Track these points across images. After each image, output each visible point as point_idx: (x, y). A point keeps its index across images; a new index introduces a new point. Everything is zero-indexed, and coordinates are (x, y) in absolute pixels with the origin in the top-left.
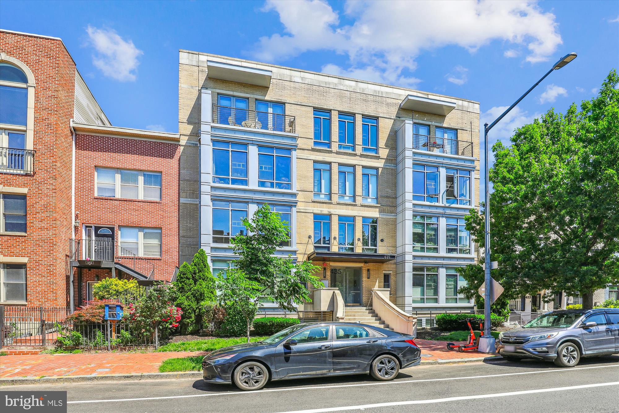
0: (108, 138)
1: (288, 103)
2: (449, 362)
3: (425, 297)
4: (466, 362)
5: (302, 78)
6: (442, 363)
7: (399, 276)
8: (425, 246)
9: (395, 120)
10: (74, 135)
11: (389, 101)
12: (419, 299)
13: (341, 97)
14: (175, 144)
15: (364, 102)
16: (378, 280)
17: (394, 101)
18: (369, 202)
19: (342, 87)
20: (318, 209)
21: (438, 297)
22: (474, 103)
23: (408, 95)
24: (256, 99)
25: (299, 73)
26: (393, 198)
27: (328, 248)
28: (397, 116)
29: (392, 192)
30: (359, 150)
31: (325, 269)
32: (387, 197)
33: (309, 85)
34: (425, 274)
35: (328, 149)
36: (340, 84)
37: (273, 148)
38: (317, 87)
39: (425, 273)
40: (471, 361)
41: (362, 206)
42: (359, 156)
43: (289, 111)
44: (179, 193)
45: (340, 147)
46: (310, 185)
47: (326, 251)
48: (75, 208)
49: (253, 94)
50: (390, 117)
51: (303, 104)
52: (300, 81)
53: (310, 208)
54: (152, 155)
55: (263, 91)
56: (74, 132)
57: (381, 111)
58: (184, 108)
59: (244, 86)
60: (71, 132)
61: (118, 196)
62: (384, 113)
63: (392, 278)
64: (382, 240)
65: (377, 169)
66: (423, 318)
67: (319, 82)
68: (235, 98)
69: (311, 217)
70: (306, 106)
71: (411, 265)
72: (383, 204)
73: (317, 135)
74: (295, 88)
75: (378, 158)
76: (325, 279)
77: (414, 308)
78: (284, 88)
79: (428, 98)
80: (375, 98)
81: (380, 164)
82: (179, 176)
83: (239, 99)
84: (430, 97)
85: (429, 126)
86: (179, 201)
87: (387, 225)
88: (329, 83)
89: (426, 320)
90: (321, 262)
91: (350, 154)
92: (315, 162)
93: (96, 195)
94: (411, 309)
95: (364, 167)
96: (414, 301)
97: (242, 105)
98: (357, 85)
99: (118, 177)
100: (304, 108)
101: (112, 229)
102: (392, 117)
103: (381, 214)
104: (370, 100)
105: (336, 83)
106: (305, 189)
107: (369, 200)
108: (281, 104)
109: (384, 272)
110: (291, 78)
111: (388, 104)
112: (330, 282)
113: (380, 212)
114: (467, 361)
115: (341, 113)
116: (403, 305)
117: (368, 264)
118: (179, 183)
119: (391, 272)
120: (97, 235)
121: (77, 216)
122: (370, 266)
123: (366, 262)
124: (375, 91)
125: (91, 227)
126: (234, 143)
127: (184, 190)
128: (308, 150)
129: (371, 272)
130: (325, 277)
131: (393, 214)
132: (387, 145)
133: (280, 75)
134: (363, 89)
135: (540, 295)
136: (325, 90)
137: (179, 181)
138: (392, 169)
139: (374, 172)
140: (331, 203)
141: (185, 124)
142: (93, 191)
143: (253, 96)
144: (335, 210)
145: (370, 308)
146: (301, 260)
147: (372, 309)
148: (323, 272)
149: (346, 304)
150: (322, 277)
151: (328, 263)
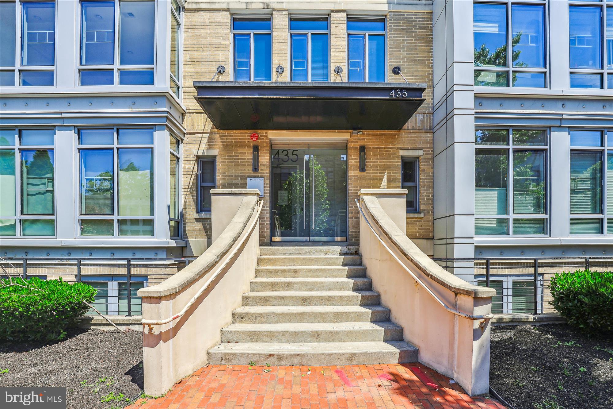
3: (512, 216)
7: (441, 160)
8: (511, 69)
12: (494, 224)
16: (386, 176)
21: (548, 216)
31: (256, 149)
34: (511, 151)
39: (511, 147)
64: (396, 70)
66: (504, 279)
69: (226, 20)
71: (471, 122)
76: (256, 174)
77: (479, 249)
87: (409, 31)
89: (515, 283)
90: (247, 131)
94: (470, 253)
96: (479, 230)
103: (394, 3)
109: (402, 153)
112: (269, 181)
116: (449, 241)
117: (360, 134)
119: (419, 153)
122: (367, 137)
123: (355, 128)
129: (370, 155)
130: (256, 169)
145: (353, 248)
146: (200, 129)
147: (357, 253)
148: (251, 156)
149: (312, 238)
150: (249, 169)
151: (264, 132)
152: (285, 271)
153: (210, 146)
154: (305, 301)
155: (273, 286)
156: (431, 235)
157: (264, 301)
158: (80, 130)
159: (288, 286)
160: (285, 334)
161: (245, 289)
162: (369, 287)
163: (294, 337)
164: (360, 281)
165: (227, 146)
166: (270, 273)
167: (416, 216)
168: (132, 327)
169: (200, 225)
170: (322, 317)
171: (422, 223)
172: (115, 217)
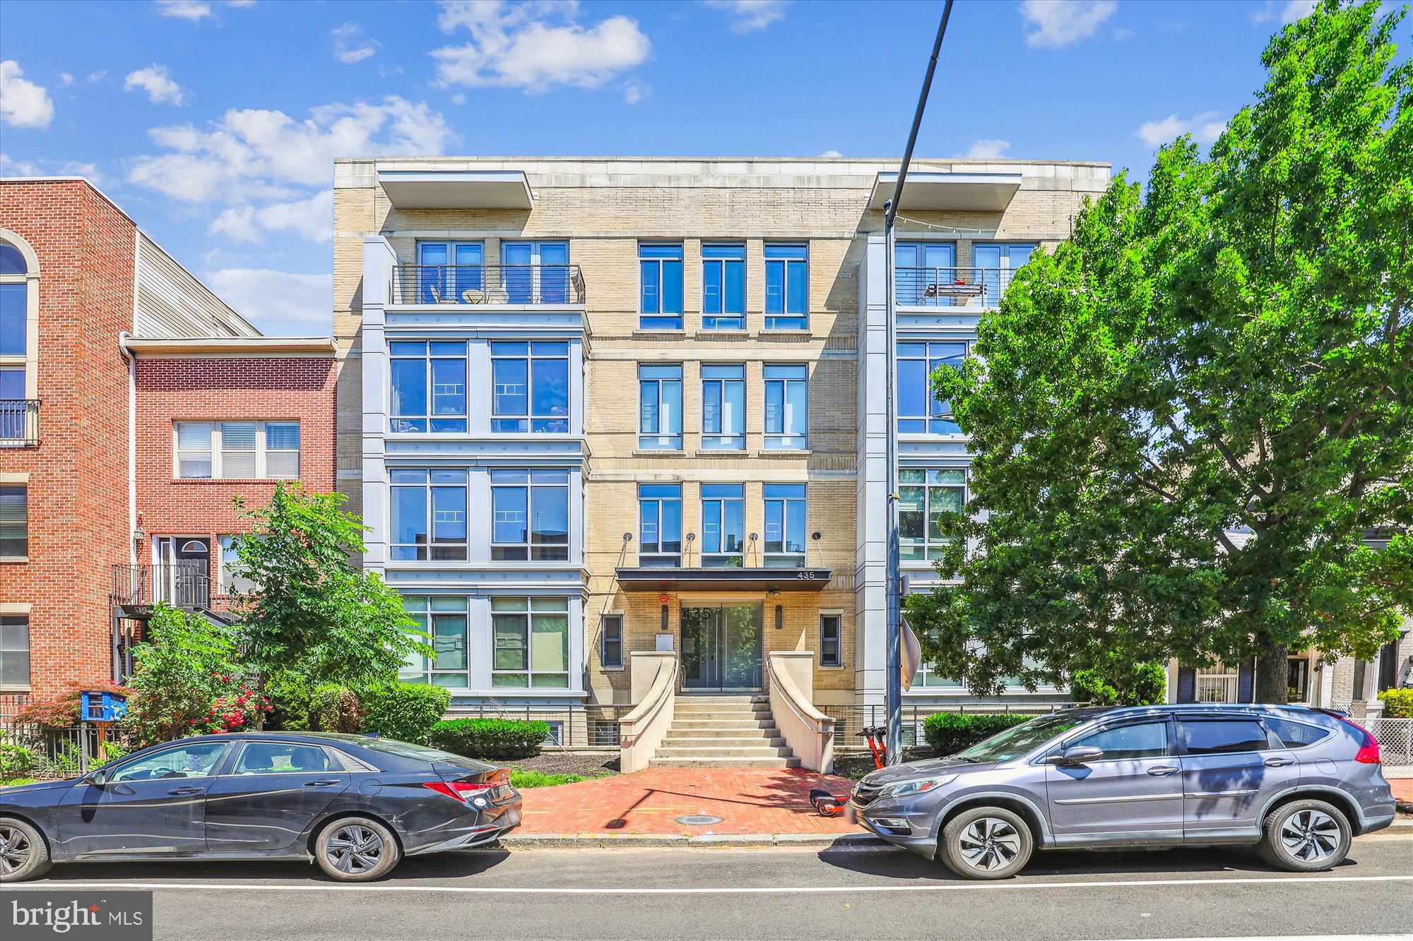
0: (195, 361)
1: (576, 238)
2: (722, 843)
3: (925, 671)
4: (776, 844)
5: (611, 177)
6: (699, 843)
7: (859, 621)
8: (926, 545)
9: (853, 240)
10: (132, 362)
11: (837, 196)
13: (707, 205)
14: (327, 359)
15: (769, 208)
16: (803, 636)
17: (853, 195)
18: (785, 447)
19: (711, 182)
20: (648, 471)
22: (1092, 167)
23: (880, 173)
24: (502, 240)
25: (604, 165)
26: (849, 432)
27: (677, 561)
28: (860, 229)
29: (844, 416)
30: (756, 324)
31: (665, 609)
32: (832, 430)
33: (629, 190)
35: (675, 331)
36: (708, 174)
37: (524, 342)
38: (648, 190)
40: (791, 843)
41: (762, 456)
42: (755, 338)
43: (577, 255)
44: (335, 460)
45: (707, 322)
46: (630, 416)
47: (670, 568)
48: (137, 504)
49: (493, 228)
50: (841, 236)
51: (611, 235)
52: (605, 182)
53: (629, 471)
54: (280, 386)
55: (517, 220)
56: (130, 356)
57: (814, 224)
58: (346, 280)
59: (474, 215)
60: (124, 357)
61: (217, 474)
62: (823, 228)
63: (843, 625)
64: (817, 536)
65: (804, 364)
67: (653, 177)
68: (454, 245)
69: (632, 490)
70: (620, 238)
71: (882, 592)
72: (817, 449)
73: (649, 302)
74: (592, 201)
75: (808, 338)
76: (665, 631)
78: (567, 205)
79: (951, 174)
80: (799, 195)
81: (811, 352)
82: (335, 424)
83: (463, 245)
84: (956, 169)
85: (955, 242)
86: (335, 476)
87: (830, 498)
88: (678, 178)
90: (656, 593)
91: (731, 338)
92: (642, 364)
93: (176, 475)
94: (881, 701)
95: (767, 364)
97: (470, 258)
98: (751, 171)
99: (217, 436)
100: (614, 244)
101: (206, 541)
102: (846, 235)
103: (815, 473)
104: (784, 201)
105: (697, 173)
106: (617, 429)
107: (786, 442)
108: (560, 244)
109: (821, 611)
110: (582, 182)
111: (835, 206)
112: (678, 638)
113: (811, 468)
114: (781, 842)
115: (708, 244)
116: (862, 692)
117: (777, 595)
118: (335, 439)
119: (841, 611)
120: (180, 555)
121: (140, 521)
122: (784, 597)
123: (771, 589)
124: (800, 178)
125: (168, 539)
126: (436, 344)
127: (345, 453)
128: (624, 338)
129: (787, 614)
130: (665, 627)
131: (848, 471)
132: (830, 305)
133: (556, 177)
134: (767, 179)
135: (1306, 661)
136: (666, 195)
137: (335, 434)
138: (845, 362)
139: (798, 373)
140: (682, 456)
141: (345, 314)
142: (170, 469)
143: (490, 233)
144: (692, 471)
145: (763, 697)
146: (607, 590)
147: (767, 701)
148: (660, 615)
149: (724, 689)
150: (658, 627)
151: (673, 593)
152: (700, 715)
153: (616, 605)
154: (718, 734)
155: (691, 725)
156: (852, 686)
157: (685, 734)
158: (494, 600)
159: (704, 725)
160: (703, 752)
161: (668, 727)
162: (773, 726)
163: (710, 753)
164: (765, 722)
165: (634, 605)
166: (686, 716)
167: (836, 668)
168: (575, 753)
169: (605, 676)
170: (733, 743)
171: (843, 675)
172: (530, 672)
